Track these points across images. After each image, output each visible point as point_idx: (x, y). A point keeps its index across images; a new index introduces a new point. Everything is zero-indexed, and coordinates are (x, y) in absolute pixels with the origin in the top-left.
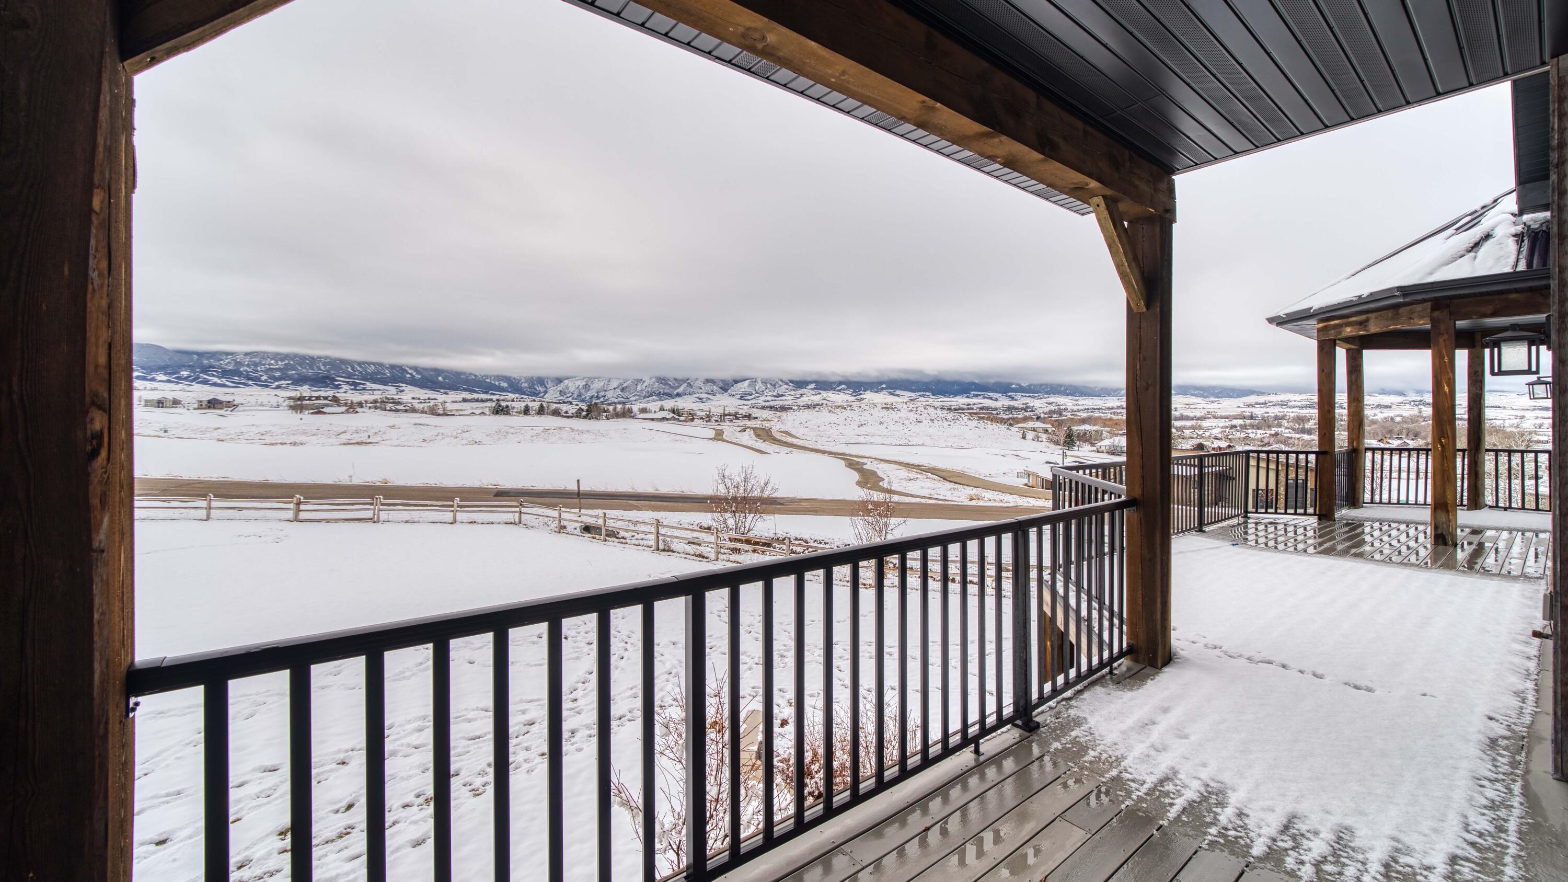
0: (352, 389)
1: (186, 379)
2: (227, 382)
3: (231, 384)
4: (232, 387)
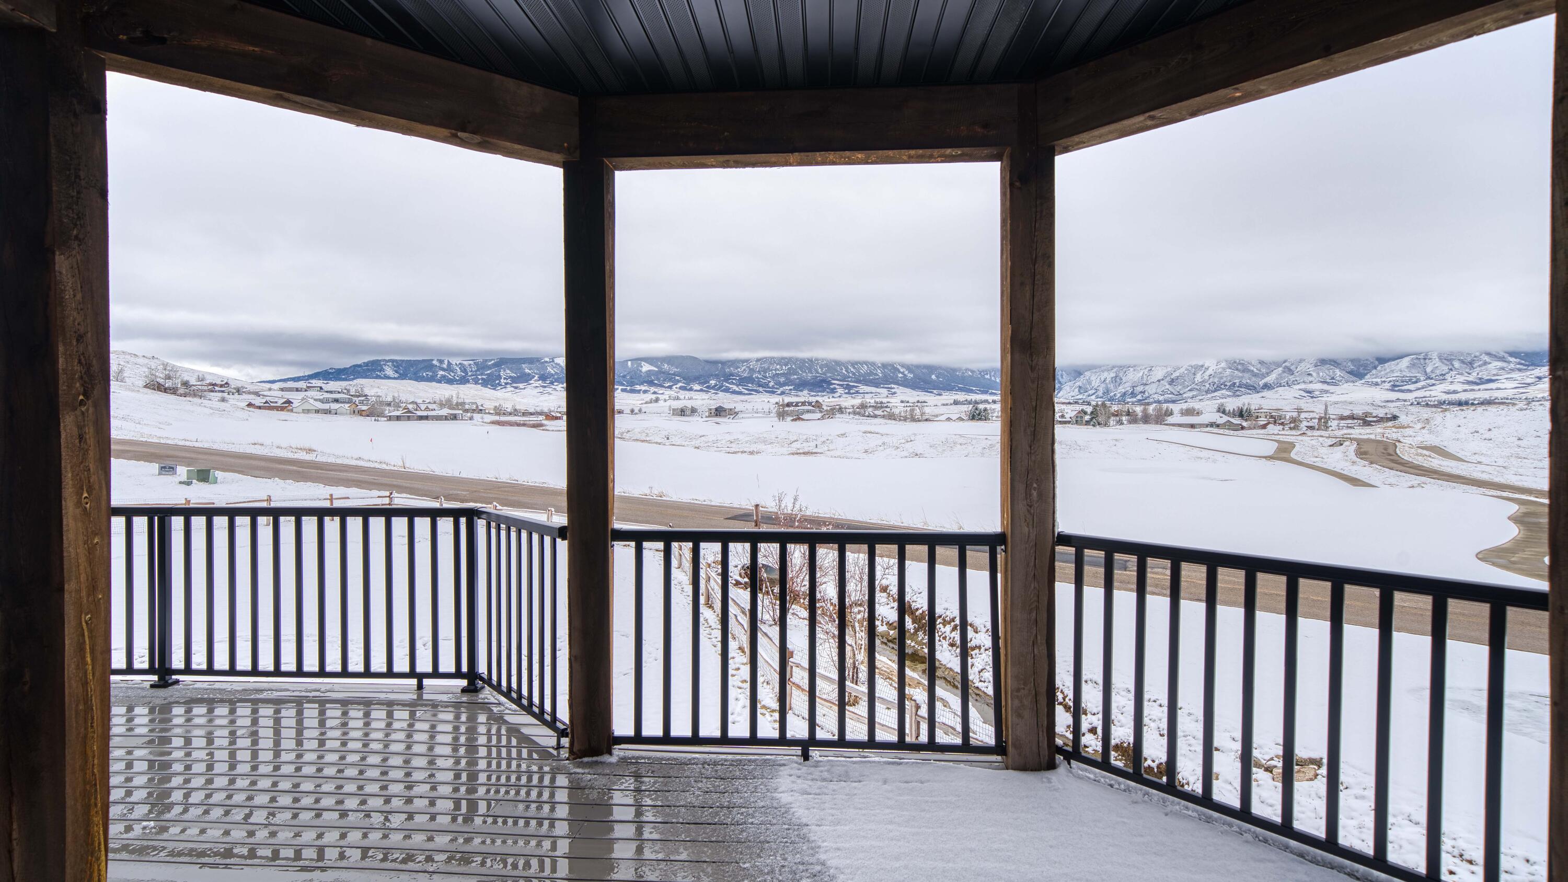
0: (846, 393)
1: (713, 388)
2: (743, 390)
3: (746, 392)
4: (747, 394)
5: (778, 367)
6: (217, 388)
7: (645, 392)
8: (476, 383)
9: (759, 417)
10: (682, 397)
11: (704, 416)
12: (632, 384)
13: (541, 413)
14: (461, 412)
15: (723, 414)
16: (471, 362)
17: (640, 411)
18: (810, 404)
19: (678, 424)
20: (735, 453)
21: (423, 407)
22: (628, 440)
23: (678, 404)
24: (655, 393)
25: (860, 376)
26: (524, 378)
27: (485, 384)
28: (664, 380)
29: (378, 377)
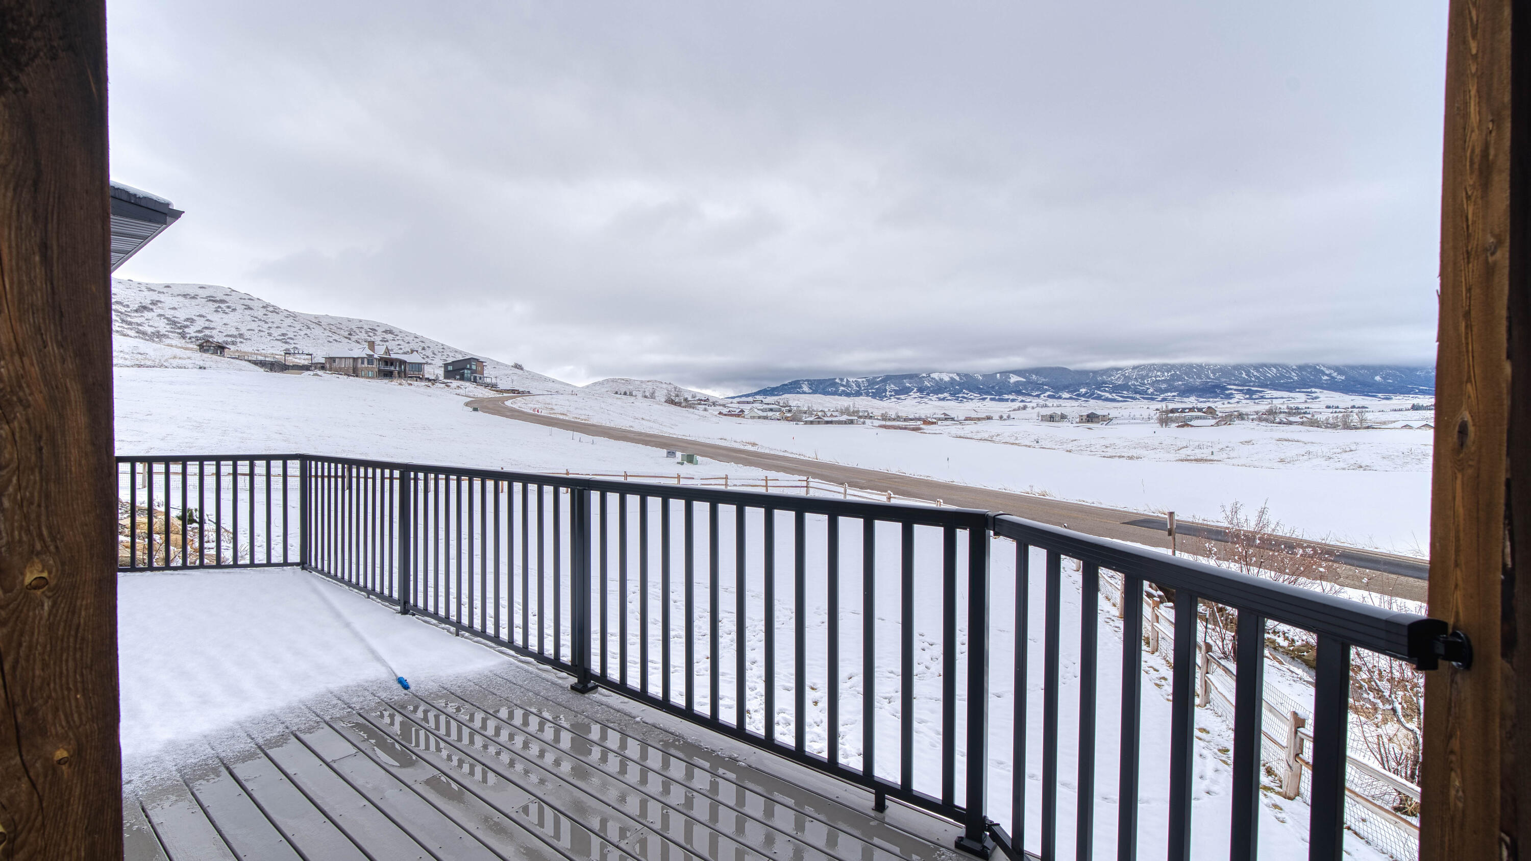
0: (1247, 399)
2: (1117, 397)
3: (1121, 399)
4: (1121, 401)
5: (1159, 373)
6: (702, 402)
7: (1013, 400)
8: (867, 395)
9: (1137, 423)
10: (1050, 405)
11: (1074, 422)
12: (1000, 394)
13: (919, 419)
14: (856, 418)
15: (1096, 420)
16: (864, 379)
17: (1009, 417)
18: (1200, 410)
19: (1047, 429)
20: (1110, 457)
21: (829, 414)
22: (999, 442)
23: (1047, 412)
24: (1022, 401)
25: (1266, 380)
26: (905, 391)
27: (874, 396)
28: (1033, 390)
29: (798, 393)
